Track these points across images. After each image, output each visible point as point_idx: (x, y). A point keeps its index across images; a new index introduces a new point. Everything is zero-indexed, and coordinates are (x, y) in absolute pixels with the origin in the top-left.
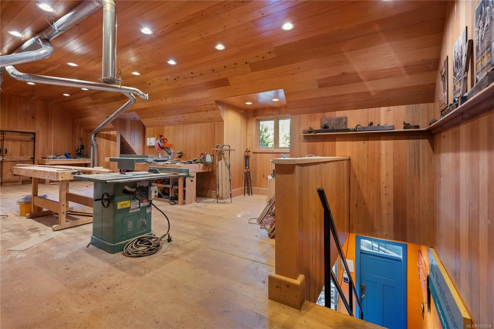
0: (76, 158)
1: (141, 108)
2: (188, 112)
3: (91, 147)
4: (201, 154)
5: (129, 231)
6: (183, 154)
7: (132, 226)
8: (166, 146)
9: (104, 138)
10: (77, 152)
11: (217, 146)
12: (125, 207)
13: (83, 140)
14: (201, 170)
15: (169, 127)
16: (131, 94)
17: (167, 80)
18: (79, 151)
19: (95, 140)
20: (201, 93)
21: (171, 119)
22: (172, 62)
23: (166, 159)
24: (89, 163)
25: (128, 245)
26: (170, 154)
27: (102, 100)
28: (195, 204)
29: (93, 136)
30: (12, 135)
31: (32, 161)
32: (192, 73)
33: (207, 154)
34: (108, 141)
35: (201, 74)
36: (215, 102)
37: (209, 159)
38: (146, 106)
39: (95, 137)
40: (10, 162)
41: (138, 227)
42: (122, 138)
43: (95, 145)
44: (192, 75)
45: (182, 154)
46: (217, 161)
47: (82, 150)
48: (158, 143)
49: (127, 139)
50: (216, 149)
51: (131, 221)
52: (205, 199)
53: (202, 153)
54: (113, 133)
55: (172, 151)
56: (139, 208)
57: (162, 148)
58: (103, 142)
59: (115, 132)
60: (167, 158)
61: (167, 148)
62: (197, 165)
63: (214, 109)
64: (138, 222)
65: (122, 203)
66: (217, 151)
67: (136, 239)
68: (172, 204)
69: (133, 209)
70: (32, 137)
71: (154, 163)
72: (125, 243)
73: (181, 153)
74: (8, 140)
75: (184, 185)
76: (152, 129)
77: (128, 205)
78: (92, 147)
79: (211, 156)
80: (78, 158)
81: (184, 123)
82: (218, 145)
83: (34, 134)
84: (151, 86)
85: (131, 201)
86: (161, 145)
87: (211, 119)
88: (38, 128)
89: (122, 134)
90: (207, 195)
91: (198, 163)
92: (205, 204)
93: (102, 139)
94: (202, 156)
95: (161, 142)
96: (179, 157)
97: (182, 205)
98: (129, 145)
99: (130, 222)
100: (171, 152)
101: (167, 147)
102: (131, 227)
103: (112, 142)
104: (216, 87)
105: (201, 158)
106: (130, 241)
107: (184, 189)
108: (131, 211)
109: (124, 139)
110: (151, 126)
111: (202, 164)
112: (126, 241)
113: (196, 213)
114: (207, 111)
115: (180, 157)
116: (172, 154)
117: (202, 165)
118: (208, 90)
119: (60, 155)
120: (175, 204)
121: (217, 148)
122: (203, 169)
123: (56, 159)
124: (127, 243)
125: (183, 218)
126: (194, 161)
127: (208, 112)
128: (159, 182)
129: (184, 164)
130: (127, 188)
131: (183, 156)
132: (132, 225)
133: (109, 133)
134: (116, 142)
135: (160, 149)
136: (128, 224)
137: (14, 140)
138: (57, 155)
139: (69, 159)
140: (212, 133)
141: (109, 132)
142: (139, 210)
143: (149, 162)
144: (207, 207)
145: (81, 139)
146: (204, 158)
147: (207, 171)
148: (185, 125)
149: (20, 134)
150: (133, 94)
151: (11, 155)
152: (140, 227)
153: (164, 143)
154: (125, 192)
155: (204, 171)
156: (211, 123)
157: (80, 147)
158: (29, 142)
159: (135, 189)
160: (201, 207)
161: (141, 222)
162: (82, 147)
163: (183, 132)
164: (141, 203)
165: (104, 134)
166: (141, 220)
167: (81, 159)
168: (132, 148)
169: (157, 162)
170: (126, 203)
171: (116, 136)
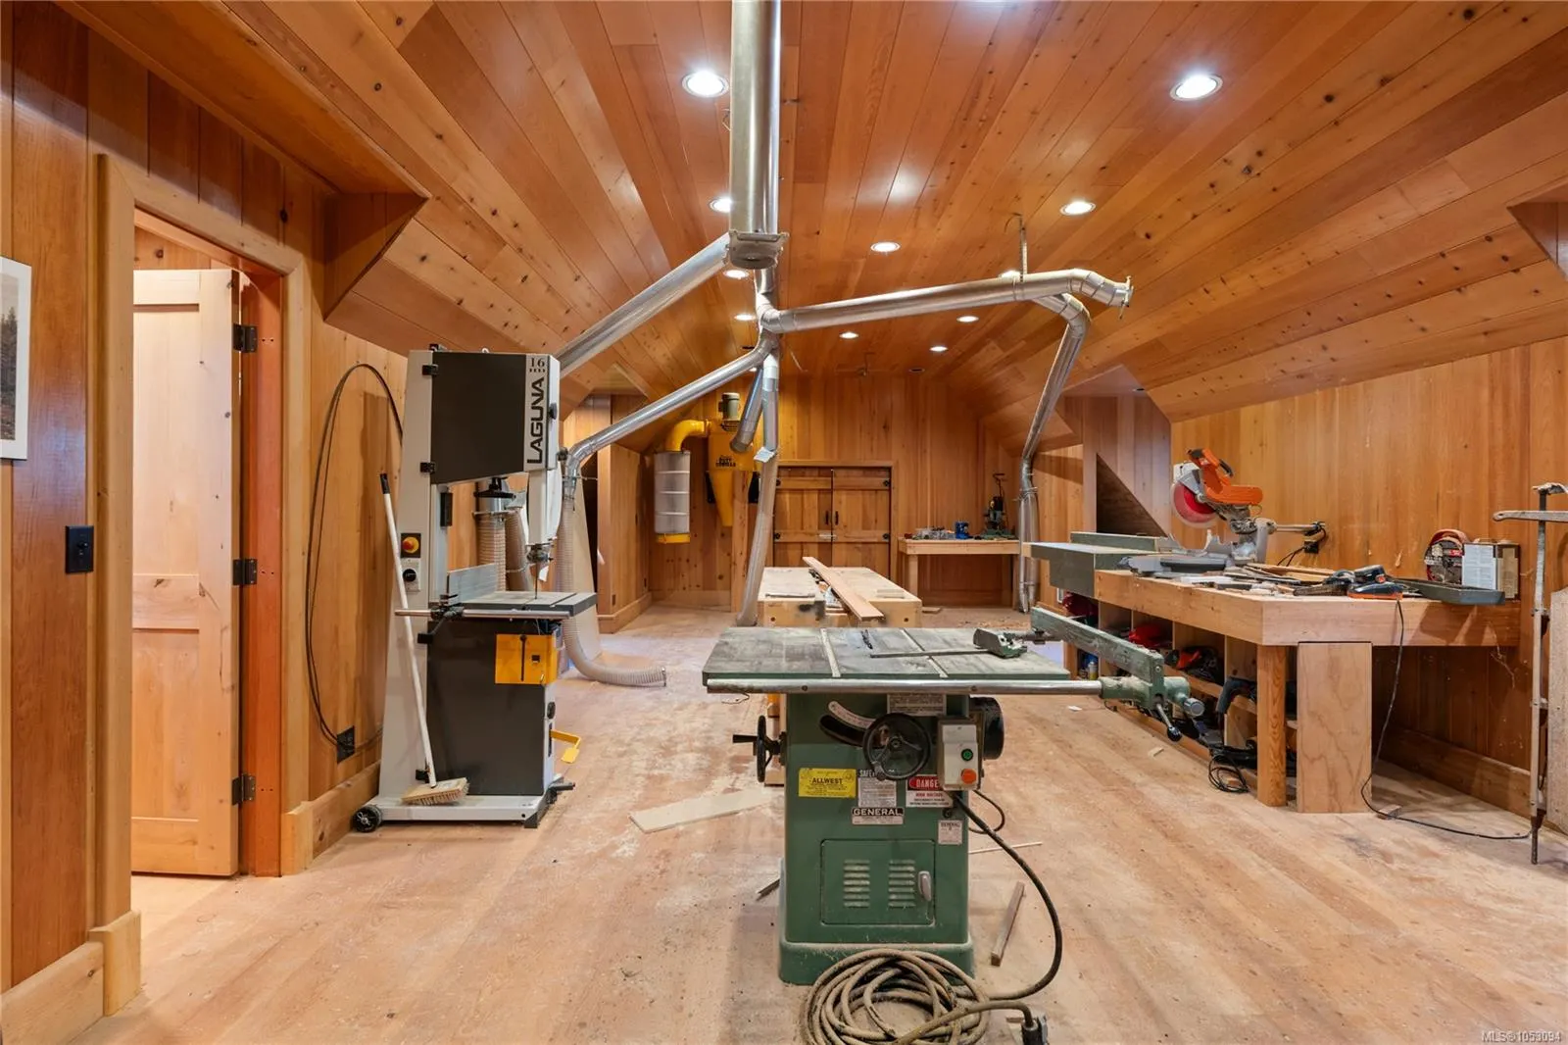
0: (980, 539)
1: (1137, 343)
2: (1340, 319)
3: (1020, 502)
4: (1433, 543)
5: (851, 904)
6: (1331, 536)
7: (866, 886)
8: (1223, 497)
9: (1051, 473)
10: (986, 519)
11: (1544, 493)
12: (830, 792)
13: (1003, 480)
14: (1410, 635)
15: (1259, 406)
16: (1065, 295)
17: (1211, 190)
18: (992, 516)
19: (1031, 478)
20: (1402, 193)
21: (1261, 369)
22: (1196, 85)
23: (1218, 559)
24: (1017, 555)
25: (842, 969)
26: (1249, 535)
27: (1023, 342)
28: (1362, 821)
29: (1025, 466)
30: (848, 476)
31: (885, 543)
32: (1329, 99)
33: (1471, 541)
34: (1062, 480)
35: (1384, 81)
36: (1511, 219)
37: (1481, 569)
38: (1156, 334)
39: (1030, 469)
40: (844, 546)
41: (893, 897)
42: (1102, 470)
43: (1029, 496)
44: (1332, 109)
45: (1325, 537)
46: (1539, 591)
47: (998, 513)
48: (1183, 489)
49: (1123, 469)
50: (1535, 514)
51: (861, 865)
52: (1449, 807)
53: (1440, 535)
54: (1074, 452)
55: (1261, 523)
56: (900, 811)
57: (1205, 508)
58: (1049, 483)
59: (1079, 447)
60: (1225, 556)
61: (1229, 508)
62: (1384, 606)
63: (1510, 264)
64: (892, 875)
65: (818, 773)
66: (1542, 523)
67: (879, 956)
68: (1222, 787)
69: (868, 812)
70: (883, 480)
71: (1160, 574)
72: (832, 953)
73: (1318, 529)
74: (841, 488)
75: (1290, 706)
76: (1191, 422)
77: (847, 790)
78: (1023, 503)
79: (1499, 551)
80: (986, 536)
81: (1331, 380)
82: (1547, 486)
83: (889, 469)
84: (1154, 241)
85: (858, 775)
86: (1199, 495)
87: (1495, 331)
88: (895, 455)
89: (1100, 454)
90: (1477, 781)
91: (1387, 592)
92: (1432, 844)
93: (1047, 475)
94: (1437, 551)
95: (1199, 482)
96: (1307, 551)
97: (1273, 805)
98: (1130, 493)
99: (856, 868)
100: (1252, 525)
101: (1229, 502)
102: (859, 890)
103: (1071, 485)
104: (1504, 119)
105: (1428, 561)
106: (856, 952)
107: (1290, 723)
108: (857, 820)
109: (1111, 470)
110: (1188, 415)
111: (1424, 601)
112: (836, 946)
113: (1327, 891)
114: (1459, 290)
115: (1313, 549)
116: (1259, 534)
117: (1415, 608)
118: (1450, 157)
119: (943, 529)
120: (1240, 791)
121: (1543, 507)
122: (1424, 627)
123: (931, 539)
124: (841, 955)
125: (1228, 901)
126: (1363, 579)
127: (1471, 293)
128: (1180, 664)
129: (1295, 594)
130: (838, 710)
131: (1328, 546)
132: (868, 883)
133: (1062, 455)
134: (1081, 483)
135: (1197, 515)
136: (847, 875)
137: (851, 489)
138: (937, 529)
139: (963, 541)
140: (1507, 415)
141: (1062, 450)
142: (898, 820)
143: (1140, 571)
144: (1438, 871)
145: (1000, 477)
146: (1451, 564)
147: (1460, 641)
148: (1337, 389)
149: (861, 472)
150: (1074, 294)
151: (845, 526)
152: (905, 904)
153: (1217, 485)
154: (832, 724)
155: (1438, 642)
156: (1496, 355)
157: (992, 502)
158: (879, 492)
159: (870, 722)
160: (1386, 856)
161: (911, 883)
162: (999, 503)
163: (1329, 427)
164: (909, 789)
165: (1050, 457)
166: (911, 869)
167: (995, 540)
168: (1141, 501)
169: (1173, 570)
170: (834, 776)
171: (1081, 461)
